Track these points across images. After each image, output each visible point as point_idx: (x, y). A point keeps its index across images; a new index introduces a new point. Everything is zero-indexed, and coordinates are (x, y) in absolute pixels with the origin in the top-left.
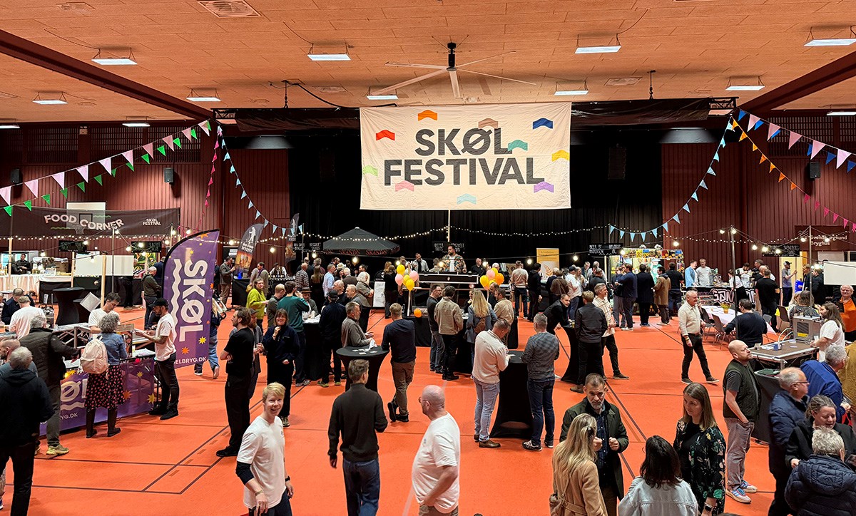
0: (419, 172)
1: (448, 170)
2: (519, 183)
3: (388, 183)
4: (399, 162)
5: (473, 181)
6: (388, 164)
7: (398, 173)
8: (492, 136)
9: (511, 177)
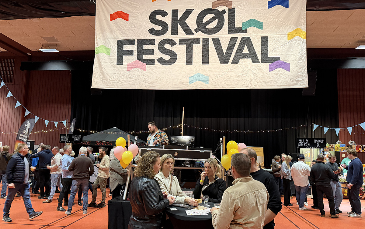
0: (151, 52)
2: (254, 61)
3: (120, 62)
4: (131, 42)
5: (205, 61)
6: (121, 44)
7: (130, 53)
8: (226, 16)
9: (245, 56)
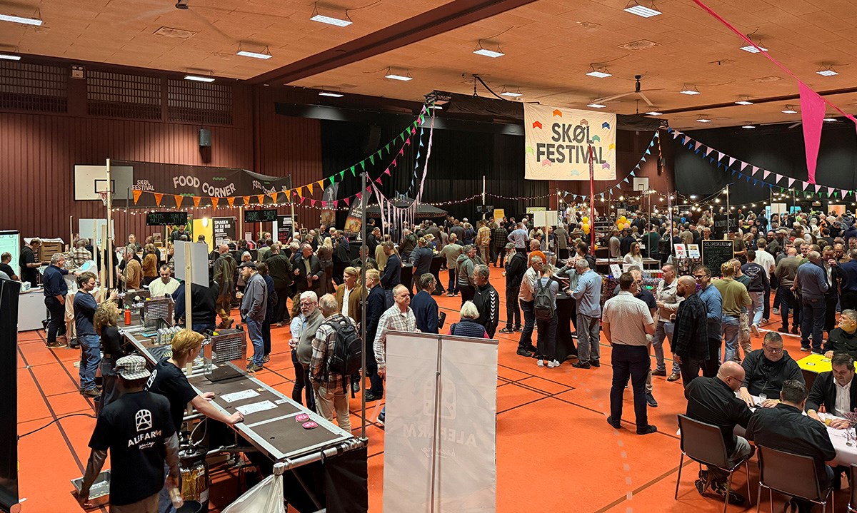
0: (553, 153)
1: (566, 152)
2: (596, 163)
3: (539, 160)
4: (543, 145)
5: (577, 162)
6: (539, 145)
7: (543, 153)
8: (586, 131)
9: (593, 159)
